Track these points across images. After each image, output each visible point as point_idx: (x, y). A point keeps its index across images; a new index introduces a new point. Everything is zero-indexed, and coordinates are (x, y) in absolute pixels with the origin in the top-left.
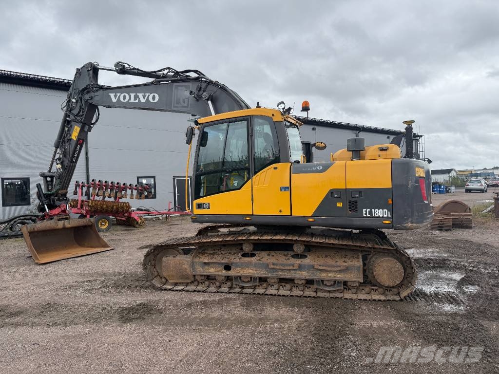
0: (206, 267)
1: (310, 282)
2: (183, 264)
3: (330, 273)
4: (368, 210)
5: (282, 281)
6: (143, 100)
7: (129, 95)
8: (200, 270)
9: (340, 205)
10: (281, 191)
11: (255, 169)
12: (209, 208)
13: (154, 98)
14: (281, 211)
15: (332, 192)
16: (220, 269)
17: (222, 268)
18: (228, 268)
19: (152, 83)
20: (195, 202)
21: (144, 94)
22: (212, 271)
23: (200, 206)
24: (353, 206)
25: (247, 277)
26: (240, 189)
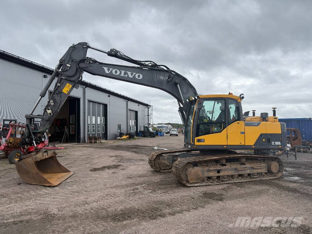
0: (209, 172)
1: (249, 175)
2: (198, 171)
3: (257, 170)
4: (274, 142)
5: (240, 175)
6: (130, 76)
7: (120, 71)
8: (207, 174)
9: (264, 140)
10: (241, 134)
11: (228, 123)
12: (204, 142)
13: (139, 76)
14: (241, 143)
15: (261, 135)
16: (215, 173)
17: (216, 172)
18: (219, 172)
19: (138, 68)
20: (196, 138)
21: (132, 73)
22: (211, 174)
23: (199, 141)
24: (269, 141)
25: (226, 176)
26: (221, 132)
